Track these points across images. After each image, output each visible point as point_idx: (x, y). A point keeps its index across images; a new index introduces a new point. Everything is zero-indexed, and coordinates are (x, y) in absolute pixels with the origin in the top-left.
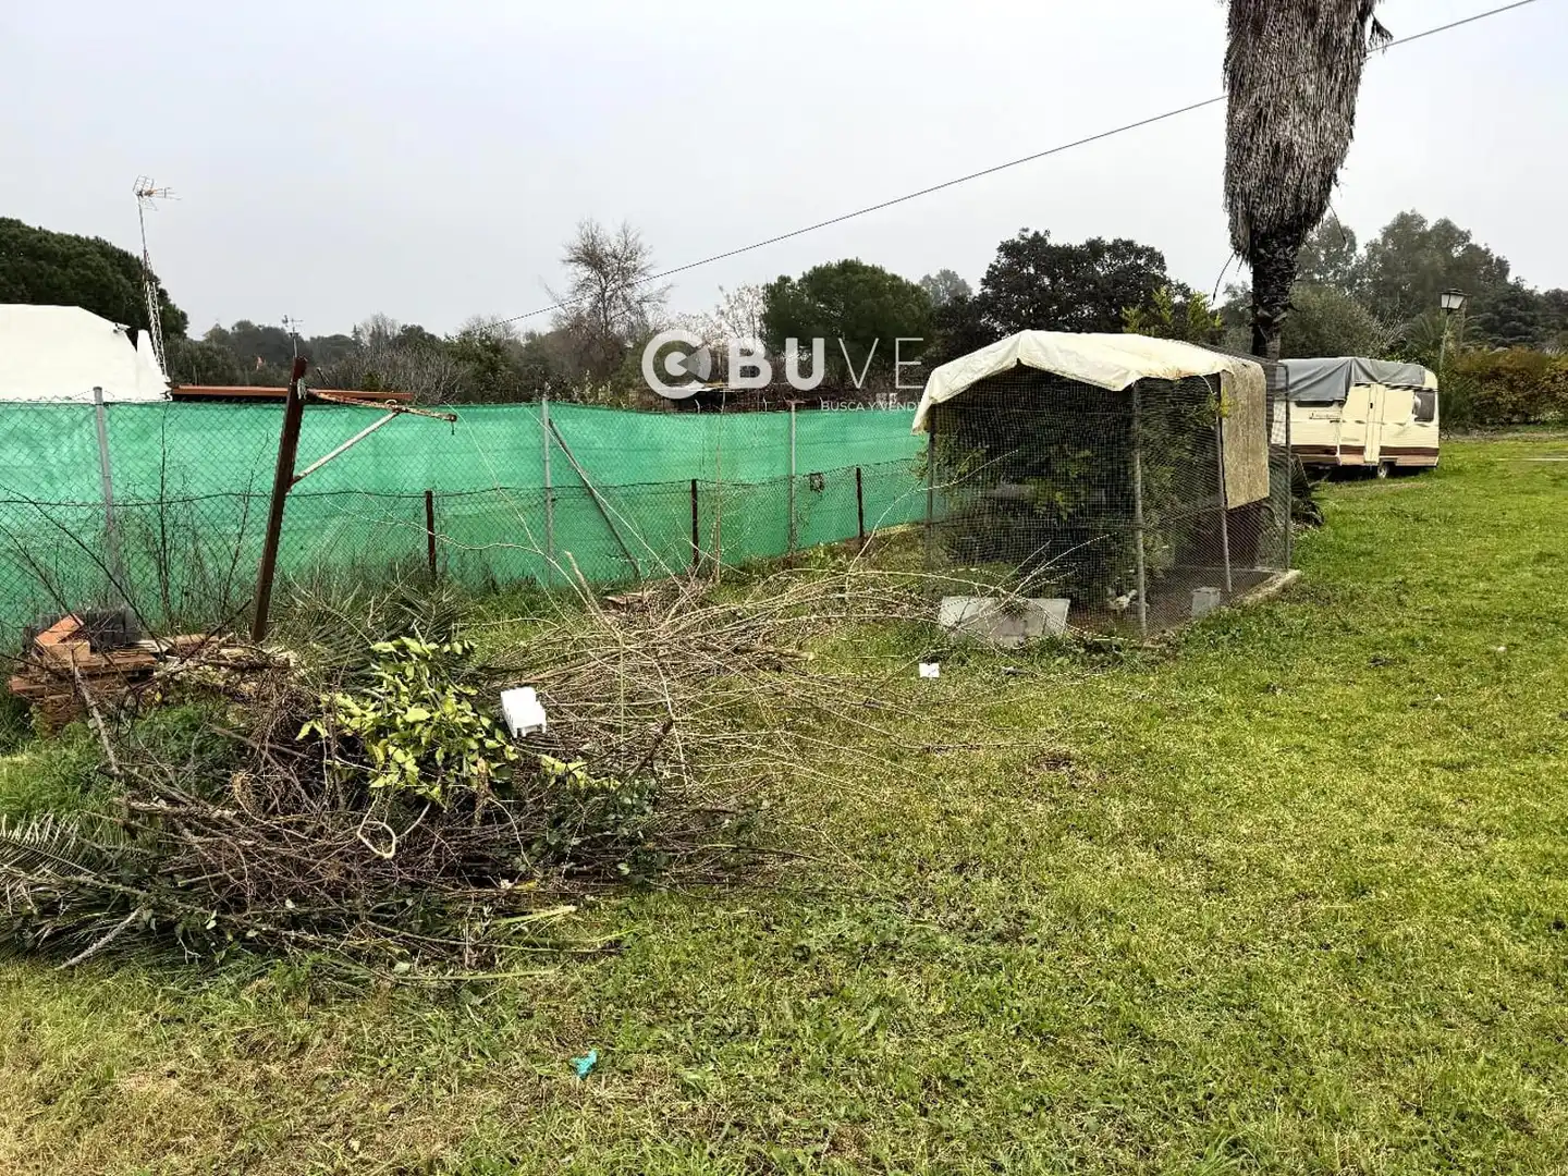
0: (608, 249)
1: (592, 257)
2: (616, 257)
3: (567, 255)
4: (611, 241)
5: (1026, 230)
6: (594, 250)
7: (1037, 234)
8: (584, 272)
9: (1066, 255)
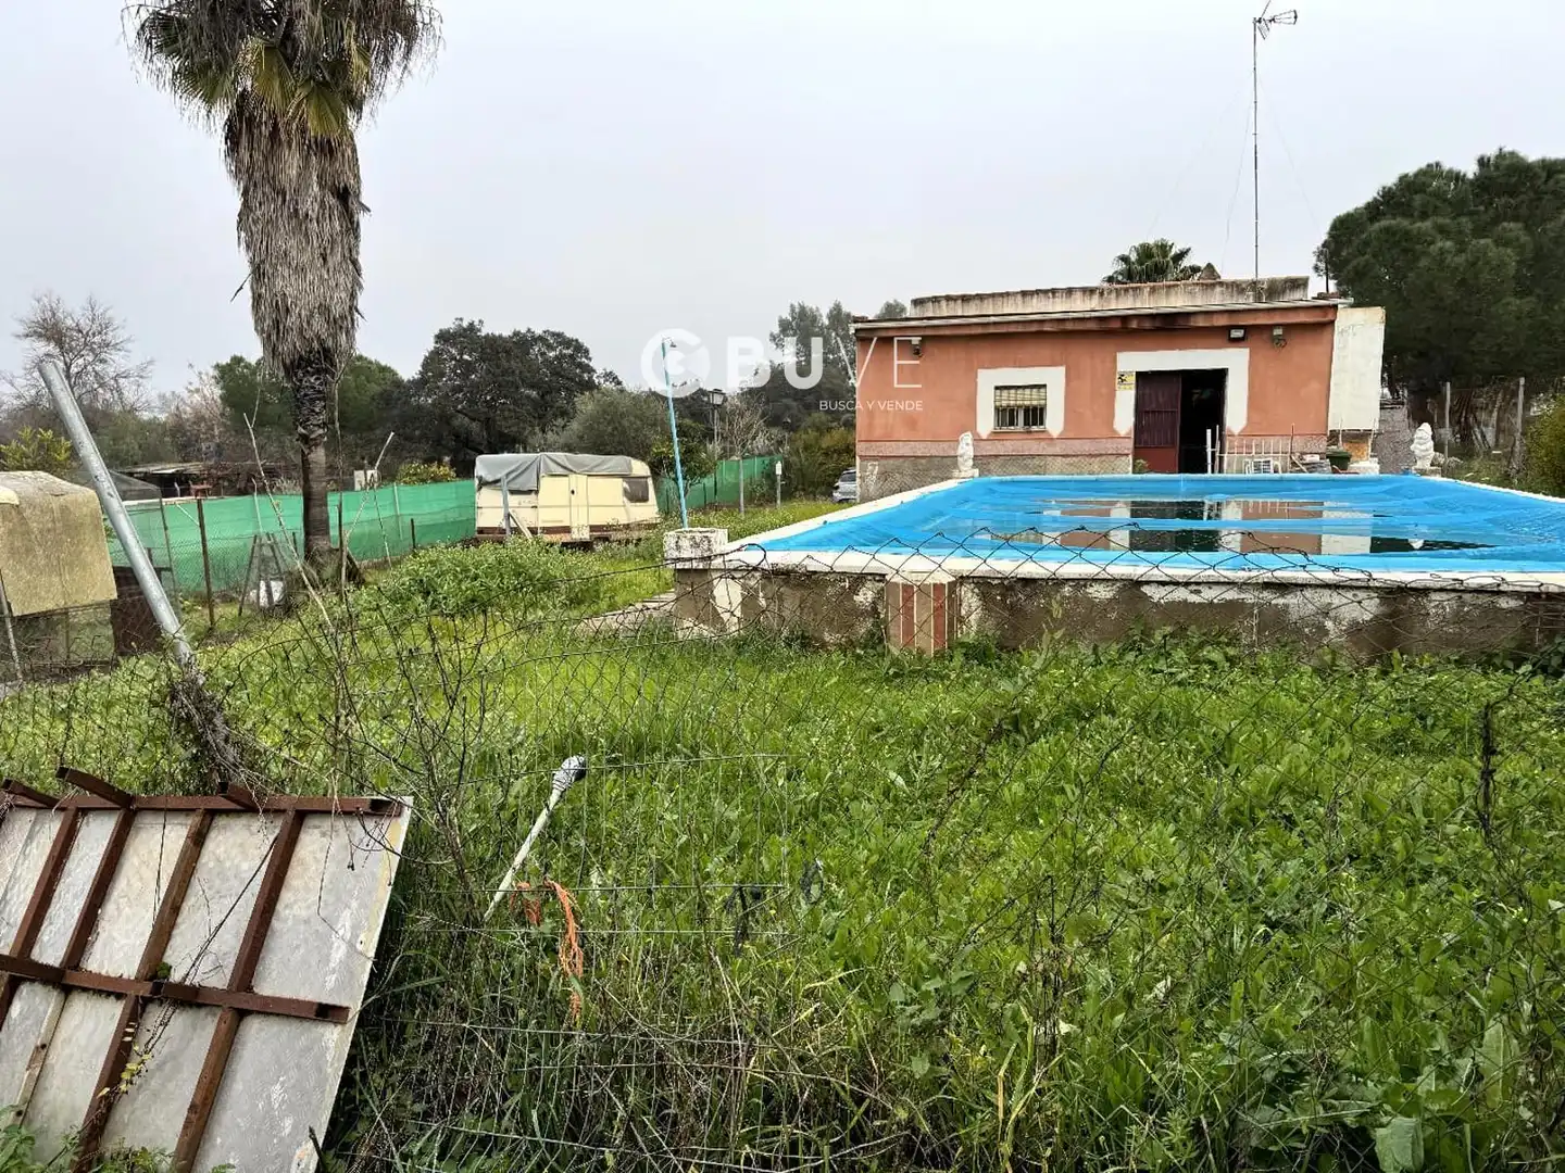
0: (69, 322)
1: (52, 331)
2: (80, 331)
3: (21, 330)
4: (74, 312)
5: (461, 319)
6: (56, 324)
7: (471, 324)
8: (43, 347)
9: (493, 342)
